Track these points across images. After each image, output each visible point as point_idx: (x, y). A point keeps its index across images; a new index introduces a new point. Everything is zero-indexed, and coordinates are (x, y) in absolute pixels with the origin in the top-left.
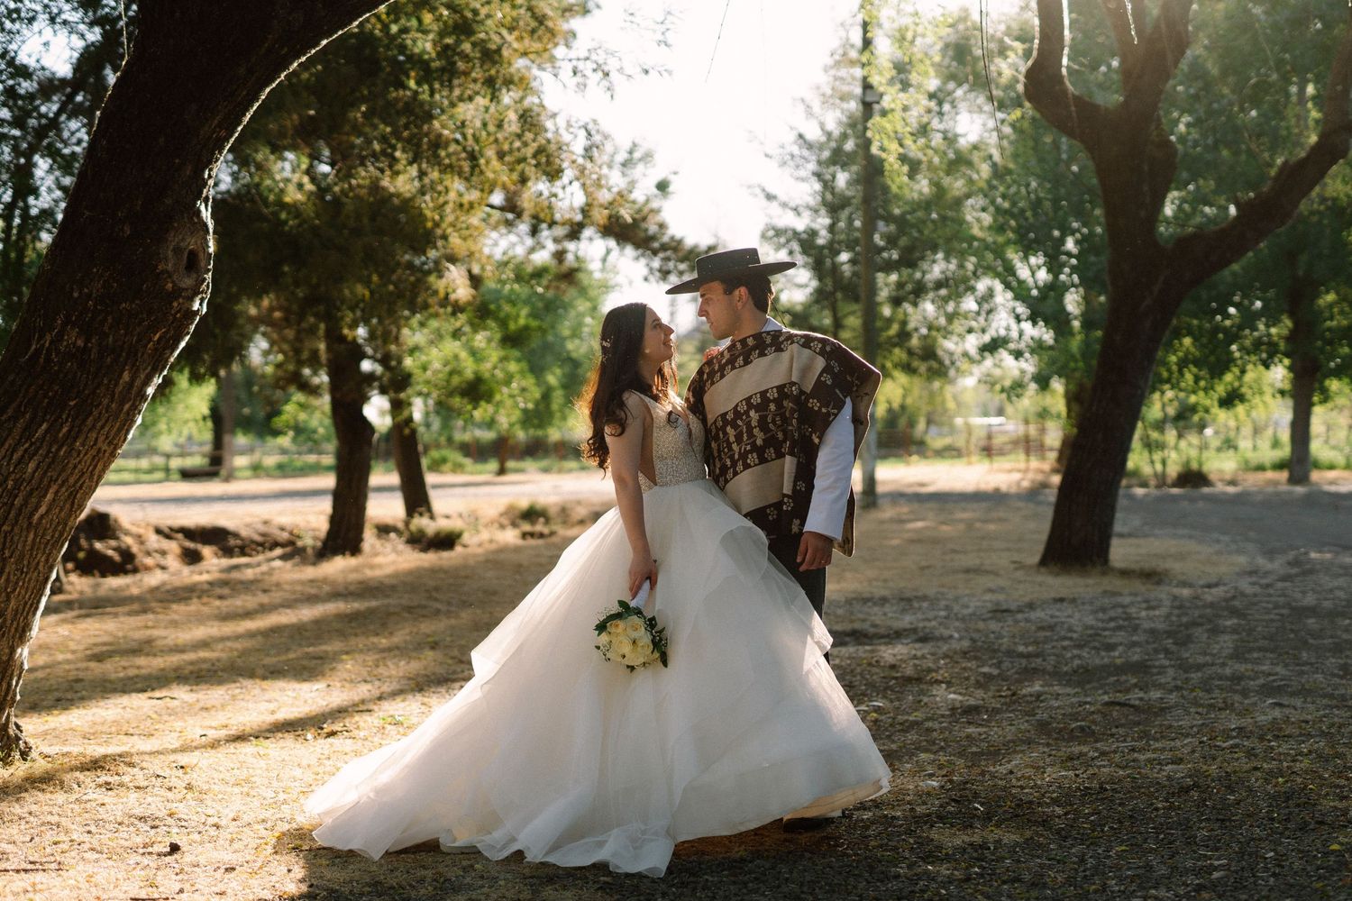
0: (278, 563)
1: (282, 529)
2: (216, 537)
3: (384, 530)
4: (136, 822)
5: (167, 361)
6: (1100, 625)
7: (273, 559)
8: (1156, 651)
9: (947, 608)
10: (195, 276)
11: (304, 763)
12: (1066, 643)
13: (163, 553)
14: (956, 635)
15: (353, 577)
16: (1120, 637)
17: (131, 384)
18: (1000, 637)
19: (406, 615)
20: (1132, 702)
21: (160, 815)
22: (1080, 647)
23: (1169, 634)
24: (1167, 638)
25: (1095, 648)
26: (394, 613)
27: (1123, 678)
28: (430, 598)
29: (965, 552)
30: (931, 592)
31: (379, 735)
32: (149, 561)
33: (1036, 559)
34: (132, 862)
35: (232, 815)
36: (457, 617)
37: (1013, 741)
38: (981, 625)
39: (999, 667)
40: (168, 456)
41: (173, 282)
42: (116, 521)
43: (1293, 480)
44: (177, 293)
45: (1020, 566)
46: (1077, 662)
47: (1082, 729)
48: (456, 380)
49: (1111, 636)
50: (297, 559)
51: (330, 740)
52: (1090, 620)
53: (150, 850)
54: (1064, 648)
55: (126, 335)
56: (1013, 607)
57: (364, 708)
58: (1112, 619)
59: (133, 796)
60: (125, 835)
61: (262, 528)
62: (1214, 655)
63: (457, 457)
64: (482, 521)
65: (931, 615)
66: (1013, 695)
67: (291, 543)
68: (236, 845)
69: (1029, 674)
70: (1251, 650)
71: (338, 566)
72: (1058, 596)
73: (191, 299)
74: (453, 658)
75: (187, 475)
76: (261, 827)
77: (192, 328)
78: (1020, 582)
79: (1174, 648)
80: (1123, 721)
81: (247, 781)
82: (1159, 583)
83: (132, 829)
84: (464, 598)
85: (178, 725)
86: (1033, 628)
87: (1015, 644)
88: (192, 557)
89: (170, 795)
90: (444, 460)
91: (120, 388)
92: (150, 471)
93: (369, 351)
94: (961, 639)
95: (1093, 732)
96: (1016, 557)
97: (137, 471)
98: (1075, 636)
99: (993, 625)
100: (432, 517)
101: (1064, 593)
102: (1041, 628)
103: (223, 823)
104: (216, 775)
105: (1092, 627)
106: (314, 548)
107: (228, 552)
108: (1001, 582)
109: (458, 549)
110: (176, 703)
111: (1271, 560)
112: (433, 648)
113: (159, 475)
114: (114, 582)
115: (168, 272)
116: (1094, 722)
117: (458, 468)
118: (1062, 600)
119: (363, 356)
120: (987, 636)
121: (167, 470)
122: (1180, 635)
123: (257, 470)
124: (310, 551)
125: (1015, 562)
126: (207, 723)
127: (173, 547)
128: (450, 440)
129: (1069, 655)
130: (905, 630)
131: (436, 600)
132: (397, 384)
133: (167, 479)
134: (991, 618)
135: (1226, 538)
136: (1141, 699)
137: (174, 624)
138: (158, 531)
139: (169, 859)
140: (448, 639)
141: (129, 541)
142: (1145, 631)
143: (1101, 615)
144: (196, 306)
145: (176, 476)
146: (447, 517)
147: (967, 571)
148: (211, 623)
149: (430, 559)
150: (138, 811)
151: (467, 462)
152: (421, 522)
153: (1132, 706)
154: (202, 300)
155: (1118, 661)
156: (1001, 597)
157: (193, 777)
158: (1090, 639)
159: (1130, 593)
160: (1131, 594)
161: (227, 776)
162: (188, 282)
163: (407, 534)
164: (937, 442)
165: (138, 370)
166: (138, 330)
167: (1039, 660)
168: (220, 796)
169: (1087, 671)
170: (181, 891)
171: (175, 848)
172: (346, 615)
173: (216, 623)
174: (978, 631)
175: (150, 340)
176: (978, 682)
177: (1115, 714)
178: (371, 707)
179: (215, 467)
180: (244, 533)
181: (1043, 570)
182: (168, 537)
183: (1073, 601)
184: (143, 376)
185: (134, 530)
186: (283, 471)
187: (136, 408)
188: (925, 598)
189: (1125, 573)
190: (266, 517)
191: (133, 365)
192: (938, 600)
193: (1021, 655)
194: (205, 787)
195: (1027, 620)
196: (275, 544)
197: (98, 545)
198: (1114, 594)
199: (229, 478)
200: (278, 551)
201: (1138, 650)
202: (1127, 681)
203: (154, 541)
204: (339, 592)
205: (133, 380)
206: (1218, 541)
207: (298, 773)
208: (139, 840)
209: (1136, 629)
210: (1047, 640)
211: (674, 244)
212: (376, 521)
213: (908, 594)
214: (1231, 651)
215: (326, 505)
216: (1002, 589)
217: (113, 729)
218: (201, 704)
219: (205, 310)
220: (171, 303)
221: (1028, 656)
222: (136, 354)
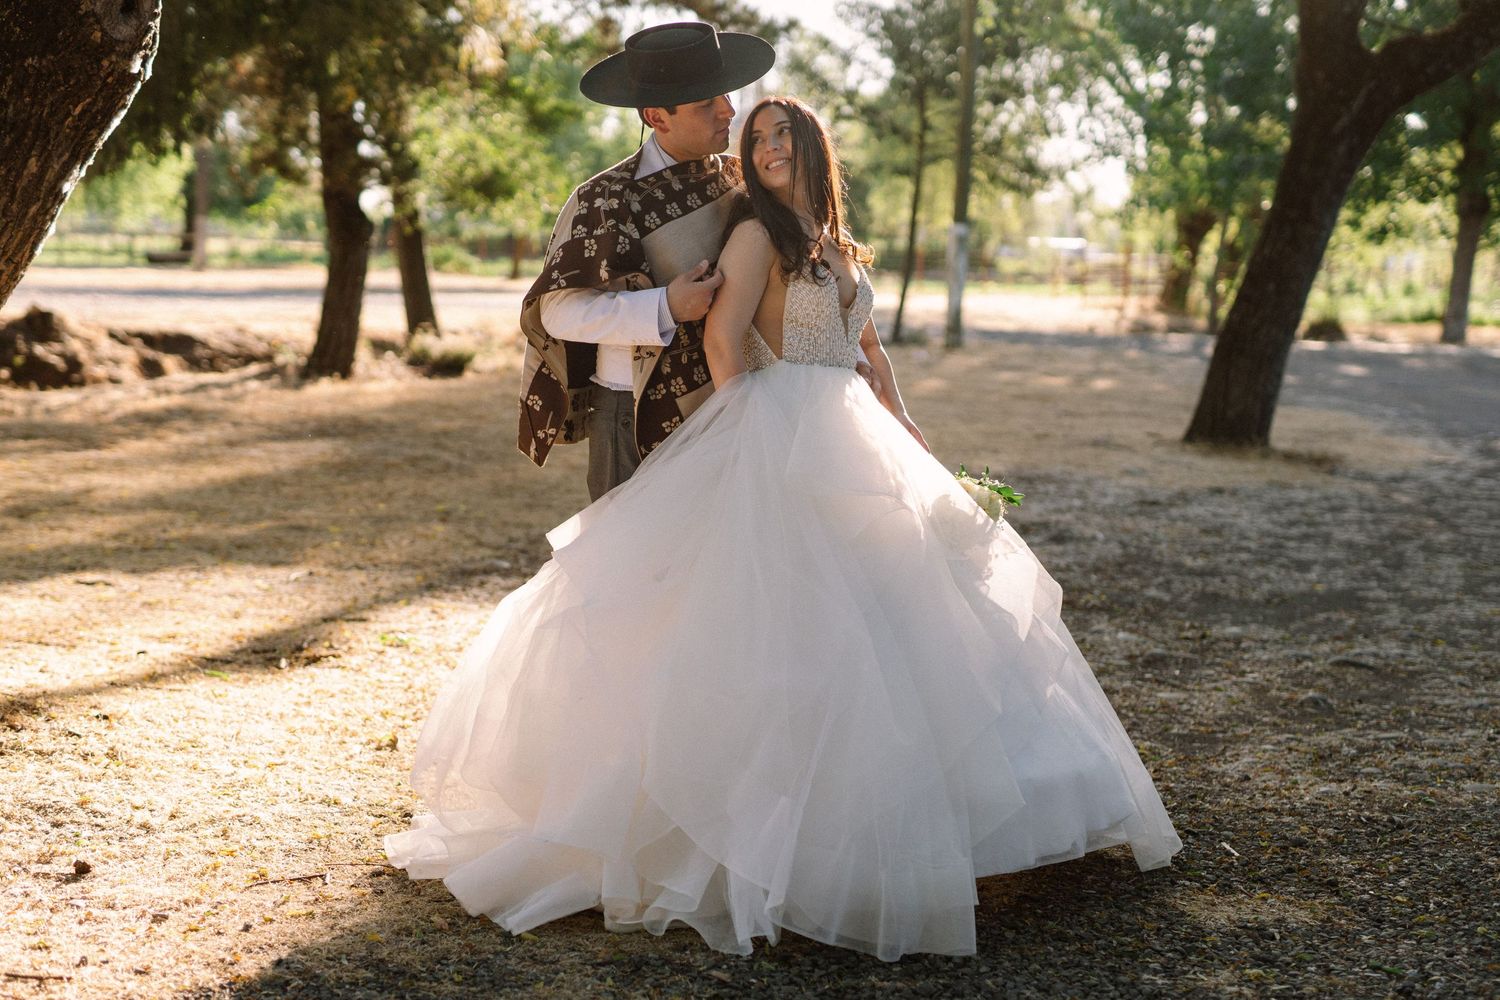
0: (254, 385)
1: (259, 338)
2: (180, 344)
3: (380, 347)
4: (32, 814)
5: (92, 145)
6: (1279, 530)
7: (247, 379)
8: (1365, 576)
9: (1081, 495)
10: (134, 22)
11: (275, 710)
12: (1244, 556)
13: (117, 362)
14: (1100, 536)
15: (343, 409)
16: (1310, 551)
17: (40, 177)
18: (1155, 542)
19: (406, 467)
20: (1363, 660)
21: (67, 803)
22: (1263, 562)
23: (1375, 550)
24: (1373, 556)
25: (1282, 566)
26: (394, 465)
27: (1334, 616)
28: (437, 445)
29: (1081, 416)
30: (1056, 470)
31: (378, 666)
32: (99, 371)
33: (1178, 431)
34: (17, 891)
35: (169, 810)
36: (472, 475)
37: (1227, 718)
38: (1128, 523)
39: (1168, 590)
40: (132, 235)
41: (102, 30)
42: (61, 320)
43: (1447, 338)
44: (108, 46)
45: (1159, 441)
46: (1266, 587)
47: (1315, 702)
48: (470, 172)
49: (1299, 550)
50: (276, 379)
51: (312, 669)
52: (1263, 522)
53: (46, 868)
54: (1244, 563)
55: (32, 104)
56: (1162, 497)
57: (358, 616)
58: (1292, 524)
59: (32, 767)
60: (13, 839)
61: (236, 337)
62: (1440, 587)
63: (461, 255)
64: (497, 341)
65: (1063, 504)
66: (1204, 637)
67: (268, 358)
68: (174, 867)
69: (1211, 602)
70: (1487, 581)
71: (325, 392)
72: (1215, 485)
73: (129, 57)
74: (469, 537)
75: (155, 260)
76: (210, 831)
77: (131, 98)
78: (1163, 462)
79: (1386, 572)
80: (1364, 691)
81: (194, 744)
82: (1332, 472)
83: (24, 827)
84: (480, 447)
85: (110, 631)
86: (1195, 530)
87: (1179, 553)
88: (151, 369)
89: (84, 768)
90: (446, 259)
91: (24, 182)
92: (115, 252)
93: (368, 129)
94: (1107, 541)
95: (1330, 707)
96: (1152, 427)
97: (97, 251)
98: (1253, 545)
99: (1145, 524)
100: (438, 334)
101: (1220, 482)
102: (1206, 532)
103: (154, 822)
104: (151, 731)
105: (1269, 534)
106: (298, 367)
107: (194, 364)
108: (1138, 461)
109: (468, 375)
110: (111, 592)
111: (1456, 445)
112: (443, 520)
113: (121, 258)
114: (55, 398)
115: (94, 14)
116: (1323, 689)
117: (463, 269)
118: (1219, 491)
119: (362, 136)
120: (1139, 539)
121: (130, 252)
122: (1389, 553)
123: (234, 259)
124: (291, 370)
125: (1150, 435)
126: (149, 630)
127: (129, 355)
128: (454, 234)
129: (1252, 575)
130: (1033, 524)
131: (445, 448)
132: (402, 172)
133: (131, 264)
134: (1141, 513)
135: (1391, 412)
136: (1376, 655)
137: (120, 465)
138: (112, 335)
139: (72, 889)
140: (463, 508)
141: (75, 346)
142: (1341, 544)
143: (1275, 516)
144: (136, 67)
145: (140, 261)
146: (455, 333)
147: (1096, 444)
148: (165, 467)
149: (436, 387)
150: (37, 796)
151: (474, 262)
152: (425, 341)
153: (1370, 668)
154: (145, 59)
155: (1320, 588)
156: (1144, 483)
157: (119, 736)
158: (1271, 552)
159: (1305, 485)
160: (1303, 487)
161: (166, 734)
162: (124, 31)
163: (406, 356)
164: (1008, 264)
165: (50, 156)
166: (51, 99)
167: (1217, 581)
168: (156, 771)
169: (1283, 601)
170: (83, 962)
171: (82, 869)
172: (334, 466)
173: (174, 467)
174: (1127, 531)
175: (69, 114)
176: (1146, 611)
177: (1350, 678)
178: (365, 615)
179: (185, 253)
180: (215, 342)
181: (1188, 447)
182: (123, 342)
183: (1234, 493)
184: (57, 167)
185: (83, 331)
186: (265, 260)
187: (47, 212)
188: (1048, 479)
189: (1290, 457)
190: (241, 322)
191: (44, 148)
192: (1067, 482)
193: (1192, 572)
194: (135, 753)
195: (1186, 519)
196: (249, 359)
197: (39, 350)
198: (1284, 486)
199: (201, 266)
200: (254, 368)
201: (1340, 572)
202: (1340, 621)
203: (106, 346)
204: (324, 429)
205: (43, 170)
206: (1382, 416)
207: (266, 729)
208: (34, 847)
209: (1327, 539)
210: (1217, 549)
211: (745, 16)
212: (372, 335)
213: (1027, 472)
214: (1461, 582)
215: (313, 310)
216: (1142, 472)
217: (23, 634)
218: (144, 598)
219: (149, 74)
220: (99, 61)
221: (1201, 573)
222: (48, 133)
